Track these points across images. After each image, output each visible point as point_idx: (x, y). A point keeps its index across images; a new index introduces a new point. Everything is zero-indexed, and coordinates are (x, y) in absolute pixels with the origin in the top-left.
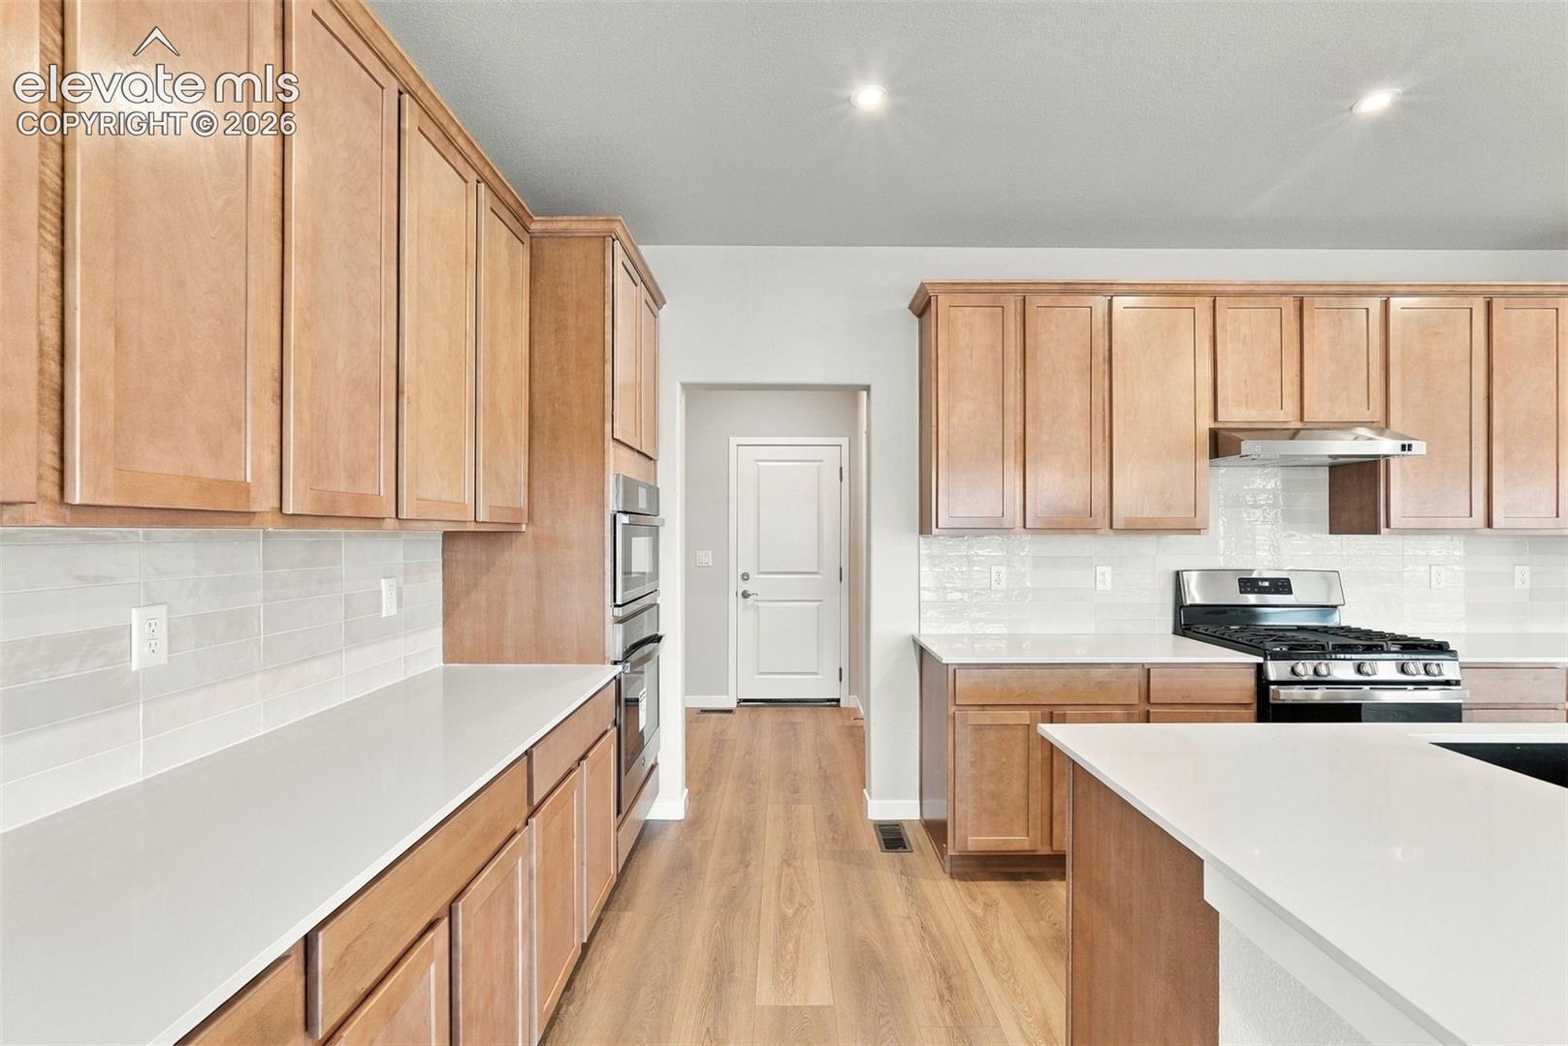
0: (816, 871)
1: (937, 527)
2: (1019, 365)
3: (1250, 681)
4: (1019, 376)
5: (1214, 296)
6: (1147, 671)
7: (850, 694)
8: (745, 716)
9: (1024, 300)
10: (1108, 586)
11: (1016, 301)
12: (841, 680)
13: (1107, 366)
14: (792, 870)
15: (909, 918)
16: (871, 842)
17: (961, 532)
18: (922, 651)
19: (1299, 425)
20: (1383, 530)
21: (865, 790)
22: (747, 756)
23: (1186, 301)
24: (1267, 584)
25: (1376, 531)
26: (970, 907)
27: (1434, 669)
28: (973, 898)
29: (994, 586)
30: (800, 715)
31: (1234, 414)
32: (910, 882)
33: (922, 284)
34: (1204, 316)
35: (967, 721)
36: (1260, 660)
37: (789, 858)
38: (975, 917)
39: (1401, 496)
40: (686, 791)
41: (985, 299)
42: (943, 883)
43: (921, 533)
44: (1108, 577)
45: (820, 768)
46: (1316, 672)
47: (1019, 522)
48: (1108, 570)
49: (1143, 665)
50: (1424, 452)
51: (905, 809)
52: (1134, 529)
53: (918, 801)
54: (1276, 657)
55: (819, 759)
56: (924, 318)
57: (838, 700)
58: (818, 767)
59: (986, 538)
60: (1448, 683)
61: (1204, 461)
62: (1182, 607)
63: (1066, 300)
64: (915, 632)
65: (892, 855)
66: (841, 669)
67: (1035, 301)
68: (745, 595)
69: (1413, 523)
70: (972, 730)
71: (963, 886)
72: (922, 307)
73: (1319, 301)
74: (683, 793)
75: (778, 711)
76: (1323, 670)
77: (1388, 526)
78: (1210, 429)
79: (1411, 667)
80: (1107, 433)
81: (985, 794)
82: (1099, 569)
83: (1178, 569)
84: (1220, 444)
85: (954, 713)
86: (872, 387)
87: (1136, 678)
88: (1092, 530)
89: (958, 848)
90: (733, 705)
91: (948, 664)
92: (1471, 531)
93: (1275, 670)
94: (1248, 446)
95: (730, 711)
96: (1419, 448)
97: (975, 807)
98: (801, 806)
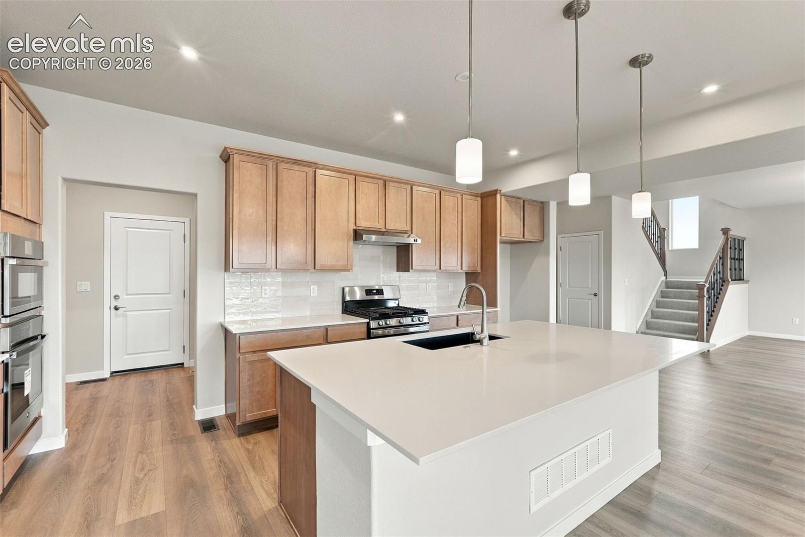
0: (160, 452)
1: (233, 268)
2: (274, 194)
3: (365, 329)
4: (274, 199)
5: (356, 175)
6: (326, 329)
7: (190, 360)
8: (117, 380)
9: (277, 164)
10: (316, 294)
11: (273, 164)
12: (184, 352)
13: (313, 199)
14: (145, 456)
15: (214, 459)
16: (196, 431)
17: (247, 271)
18: (226, 332)
19: (385, 230)
20: (411, 270)
21: (194, 406)
22: (117, 403)
23: (345, 176)
24: (375, 291)
25: (409, 271)
26: (245, 445)
27: (421, 319)
28: (248, 442)
29: (264, 296)
30: (155, 376)
31: (363, 224)
32: (216, 444)
33: (225, 148)
34: (352, 183)
35: (246, 359)
36: (368, 320)
37: (144, 448)
38: (248, 450)
39: (417, 258)
40: (66, 430)
41: (258, 160)
42: (234, 440)
43: (225, 271)
44: (316, 291)
45: (168, 401)
46: (386, 324)
47: (274, 266)
48: (316, 287)
49: (325, 326)
50: (420, 243)
51: (217, 411)
52: (324, 270)
53: (224, 405)
54: (374, 319)
55: (167, 395)
56: (228, 163)
57: (183, 364)
58: (166, 400)
59: (260, 273)
60: (425, 323)
61: (351, 243)
62: (345, 302)
63: (296, 167)
64: (222, 320)
65: (208, 434)
66: (184, 347)
67: (282, 166)
68: (116, 308)
69: (420, 268)
70: (248, 364)
71: (244, 438)
72: (226, 157)
73: (391, 184)
74: (63, 432)
75: (141, 375)
76: (388, 322)
77: (412, 269)
78: (354, 229)
79: (414, 320)
80: (313, 228)
81: (255, 393)
82: (312, 287)
83: (344, 286)
84: (357, 235)
85: (239, 357)
86: (198, 195)
87: (323, 331)
88: (306, 270)
89: (241, 421)
90: (107, 375)
91: (236, 334)
92: (435, 271)
93: (373, 324)
94: (365, 237)
95: (104, 380)
96: (419, 241)
97: (250, 400)
98: (153, 422)
